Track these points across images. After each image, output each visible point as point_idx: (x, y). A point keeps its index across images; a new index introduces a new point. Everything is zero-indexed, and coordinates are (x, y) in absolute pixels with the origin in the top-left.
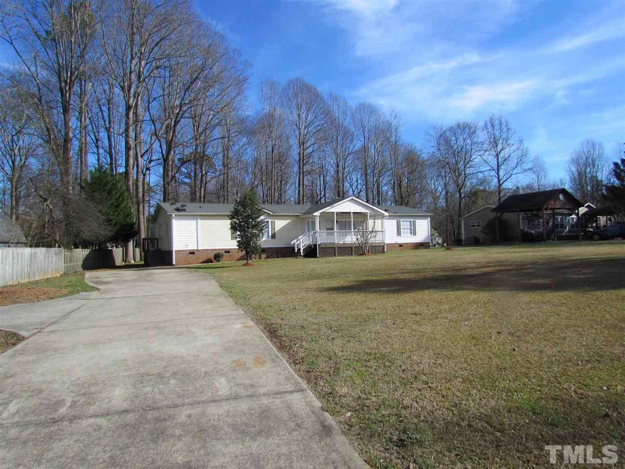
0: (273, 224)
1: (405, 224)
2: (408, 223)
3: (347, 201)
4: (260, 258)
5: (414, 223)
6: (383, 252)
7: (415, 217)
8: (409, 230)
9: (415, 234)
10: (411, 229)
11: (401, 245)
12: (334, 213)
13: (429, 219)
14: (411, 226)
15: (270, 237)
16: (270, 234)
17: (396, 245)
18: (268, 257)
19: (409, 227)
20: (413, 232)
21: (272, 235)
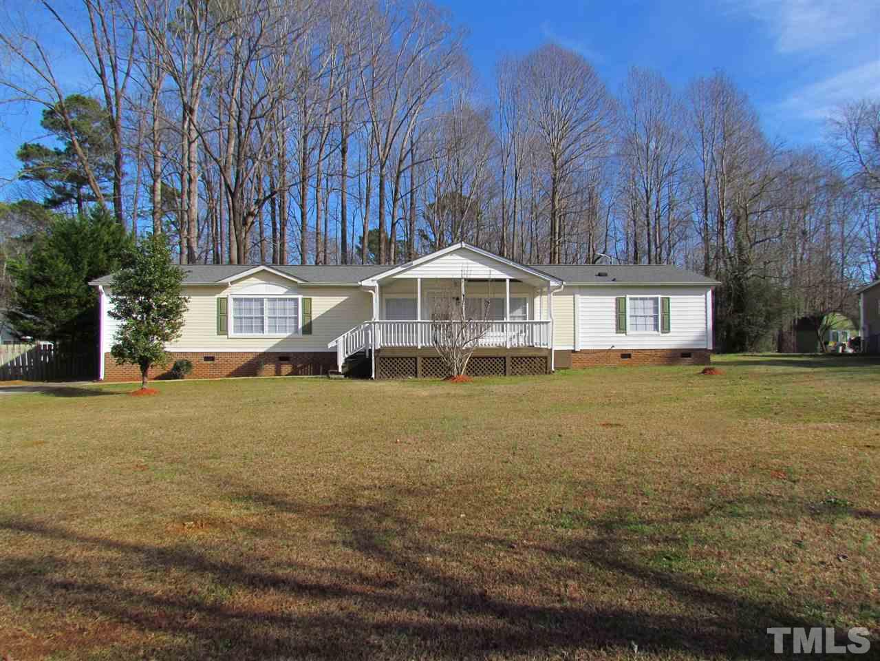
0: (307, 304)
1: (639, 306)
2: (650, 304)
3: (451, 253)
4: (278, 373)
5: (666, 304)
6: (546, 370)
7: (670, 291)
8: (651, 321)
9: (666, 328)
10: (656, 318)
11: (626, 355)
12: (416, 279)
13: (709, 293)
14: (656, 310)
15: (300, 332)
16: (300, 326)
17: (612, 355)
18: (295, 372)
19: (651, 313)
20: (663, 324)
21: (303, 328)
